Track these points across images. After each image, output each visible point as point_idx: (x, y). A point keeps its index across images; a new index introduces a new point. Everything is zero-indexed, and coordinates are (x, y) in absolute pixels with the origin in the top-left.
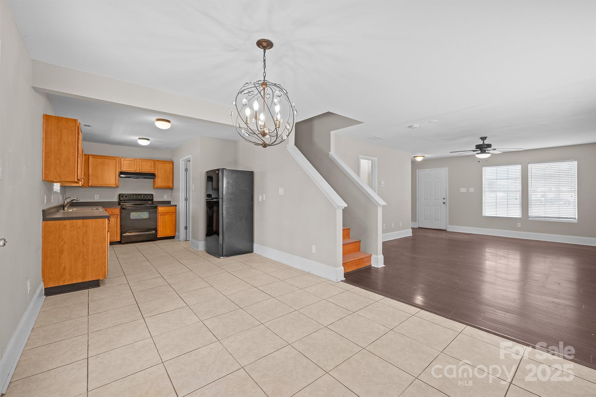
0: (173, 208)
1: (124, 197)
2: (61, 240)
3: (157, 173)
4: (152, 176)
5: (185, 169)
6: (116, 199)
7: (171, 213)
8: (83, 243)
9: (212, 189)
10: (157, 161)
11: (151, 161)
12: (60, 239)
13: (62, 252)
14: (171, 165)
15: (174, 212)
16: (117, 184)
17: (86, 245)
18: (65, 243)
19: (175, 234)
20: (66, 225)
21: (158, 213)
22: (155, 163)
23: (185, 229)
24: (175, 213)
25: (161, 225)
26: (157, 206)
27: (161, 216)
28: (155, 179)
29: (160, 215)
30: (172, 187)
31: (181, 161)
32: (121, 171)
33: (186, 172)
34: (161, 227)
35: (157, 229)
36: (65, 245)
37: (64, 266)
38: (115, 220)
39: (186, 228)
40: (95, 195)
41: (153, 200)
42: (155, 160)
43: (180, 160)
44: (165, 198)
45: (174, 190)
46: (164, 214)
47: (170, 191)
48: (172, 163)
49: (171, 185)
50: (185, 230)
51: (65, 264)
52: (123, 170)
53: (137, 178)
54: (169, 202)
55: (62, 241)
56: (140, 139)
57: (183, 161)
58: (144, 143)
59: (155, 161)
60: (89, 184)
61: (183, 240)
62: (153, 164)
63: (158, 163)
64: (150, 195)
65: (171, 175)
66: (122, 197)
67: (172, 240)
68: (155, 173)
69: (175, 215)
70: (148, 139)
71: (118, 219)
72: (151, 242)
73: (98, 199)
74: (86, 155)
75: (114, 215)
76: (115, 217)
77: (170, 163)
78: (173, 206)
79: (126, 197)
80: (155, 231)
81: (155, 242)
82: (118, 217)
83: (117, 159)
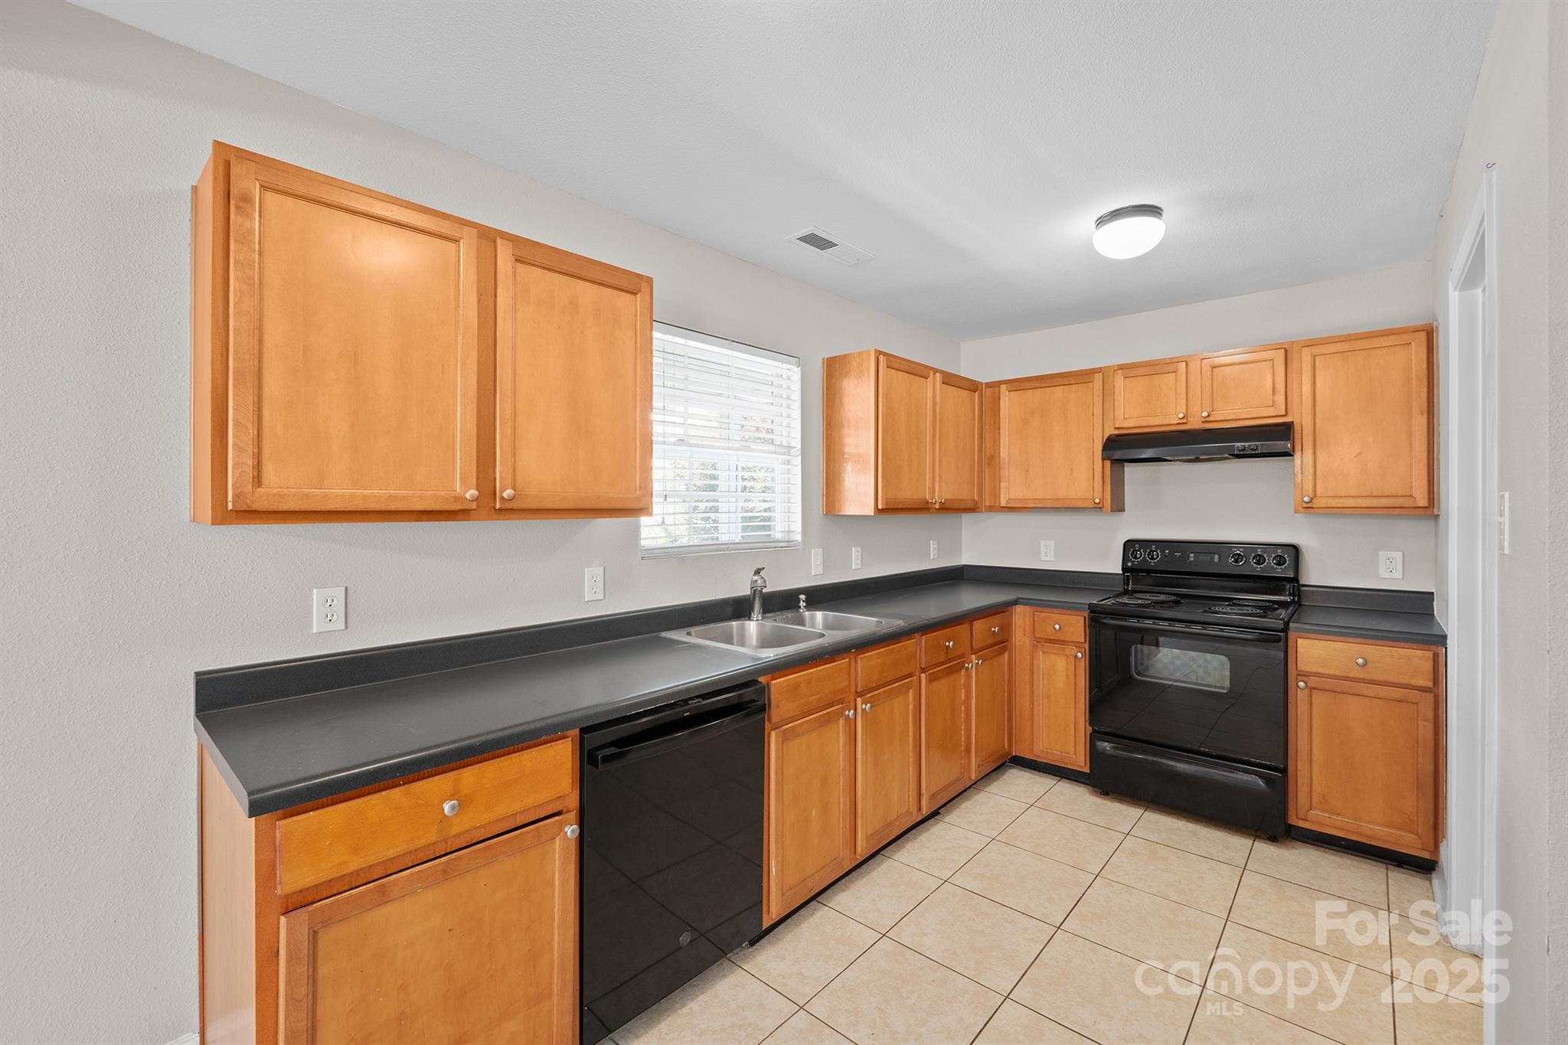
0: (1421, 655)
1: (1143, 556)
3: (1306, 422)
4: (1263, 439)
6: (1112, 564)
7: (1397, 692)
10: (1310, 344)
11: (1270, 355)
14: (1418, 352)
15: (1422, 683)
16: (1097, 494)
19: (1436, 852)
21: (1292, 673)
22: (1293, 366)
24: (1431, 695)
26: (1286, 631)
27: (1319, 699)
28: (1297, 454)
29: (1313, 688)
30: (1426, 505)
31: (1452, 296)
32: (1117, 432)
35: (1289, 770)
38: (1067, 669)
40: (1043, 543)
41: (1296, 579)
42: (1288, 343)
43: (1450, 287)
45: (1440, 518)
46: (1346, 683)
47: (1424, 526)
48: (1422, 336)
49: (1421, 494)
52: (1126, 425)
54: (1418, 603)
59: (1288, 351)
60: (1002, 501)
62: (1280, 367)
63: (1316, 356)
64: (1284, 552)
65: (1419, 421)
66: (1136, 558)
67: (1401, 880)
68: (1292, 423)
69: (1430, 714)
70: (1153, 210)
71: (1078, 663)
72: (1234, 845)
73: (1051, 557)
74: (989, 385)
75: (1063, 642)
76: (1067, 652)
77: (1405, 338)
78: (1415, 646)
79: (1152, 558)
80: (1268, 780)
81: (1264, 849)
82: (1076, 656)
83: (1098, 377)
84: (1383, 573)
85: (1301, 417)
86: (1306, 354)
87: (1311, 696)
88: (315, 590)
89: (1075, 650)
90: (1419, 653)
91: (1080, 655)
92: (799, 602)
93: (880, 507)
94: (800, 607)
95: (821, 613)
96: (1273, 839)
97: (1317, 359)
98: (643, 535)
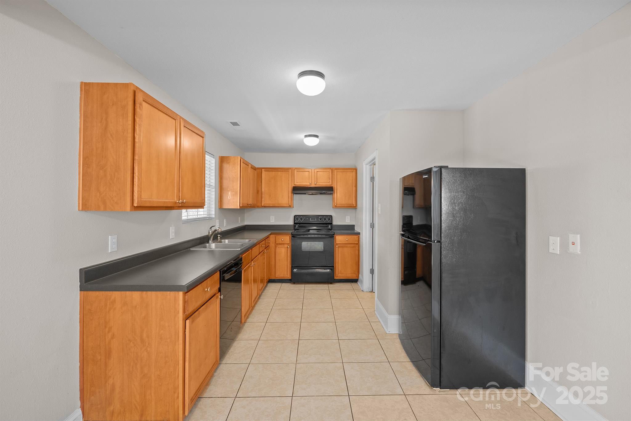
0: (355, 237)
1: (299, 219)
2: (107, 329)
3: (335, 187)
4: (328, 190)
5: (371, 178)
6: (291, 222)
7: (353, 245)
8: (142, 341)
9: (414, 207)
10: (336, 169)
11: (329, 170)
12: (106, 327)
13: (108, 354)
14: (354, 173)
15: (356, 243)
16: (290, 203)
17: (147, 344)
18: (113, 337)
19: (358, 277)
20: (114, 302)
21: (335, 244)
22: (333, 173)
23: (371, 273)
24: (358, 245)
25: (339, 262)
26: (334, 235)
27: (340, 249)
28: (334, 194)
29: (338, 247)
30: (355, 206)
31: (364, 166)
32: (295, 186)
33: (372, 183)
34: (339, 265)
35: (335, 267)
36: (114, 340)
37: (113, 383)
38: (285, 251)
39: (372, 271)
40: (271, 217)
41: (332, 224)
42: (333, 168)
43: (364, 164)
44: (348, 221)
45: (357, 209)
46: (344, 245)
47: (354, 211)
48: (355, 170)
49: (354, 203)
50: (371, 275)
51: (113, 379)
52: (297, 184)
53: (313, 194)
54: (352, 227)
55: (109, 332)
56: (306, 136)
57: (368, 165)
58: (312, 142)
59: (332, 170)
60: (262, 204)
61: (367, 291)
62: (331, 173)
63: (337, 172)
64: (329, 217)
65: (354, 188)
66: (297, 220)
67: (354, 285)
68: (333, 187)
69: (358, 249)
70: (317, 136)
71: (288, 249)
72: (325, 286)
73: (273, 221)
74: (259, 168)
75: (283, 244)
76: (285, 246)
77: (353, 170)
78: (355, 235)
79: (301, 220)
80: (331, 269)
81: (331, 286)
82: (288, 247)
83: (290, 170)
84: (347, 221)
85: (335, 186)
86: (335, 170)
87: (338, 249)
88: (110, 236)
89: (287, 246)
90: (356, 237)
91: (289, 247)
92: (218, 237)
93: (241, 206)
94: (218, 239)
95: (227, 240)
96: (331, 283)
97: (338, 173)
98: (183, 215)
